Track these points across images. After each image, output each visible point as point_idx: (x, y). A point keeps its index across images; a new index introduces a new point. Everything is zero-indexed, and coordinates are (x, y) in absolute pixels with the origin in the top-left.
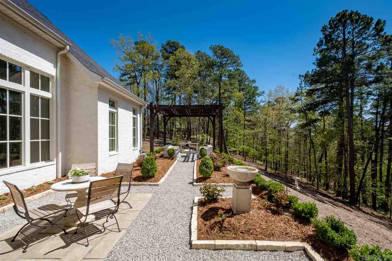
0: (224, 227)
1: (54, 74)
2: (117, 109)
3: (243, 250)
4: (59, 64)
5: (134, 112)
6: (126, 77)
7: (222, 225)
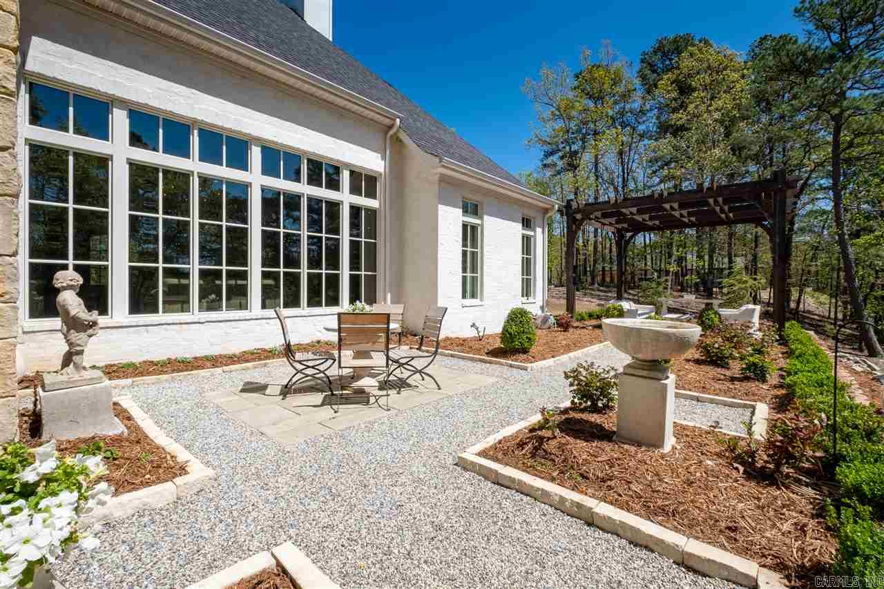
0: (545, 451)
1: (382, 170)
2: (481, 218)
3: (556, 509)
4: (388, 153)
5: (527, 223)
6: (555, 158)
7: (541, 444)
